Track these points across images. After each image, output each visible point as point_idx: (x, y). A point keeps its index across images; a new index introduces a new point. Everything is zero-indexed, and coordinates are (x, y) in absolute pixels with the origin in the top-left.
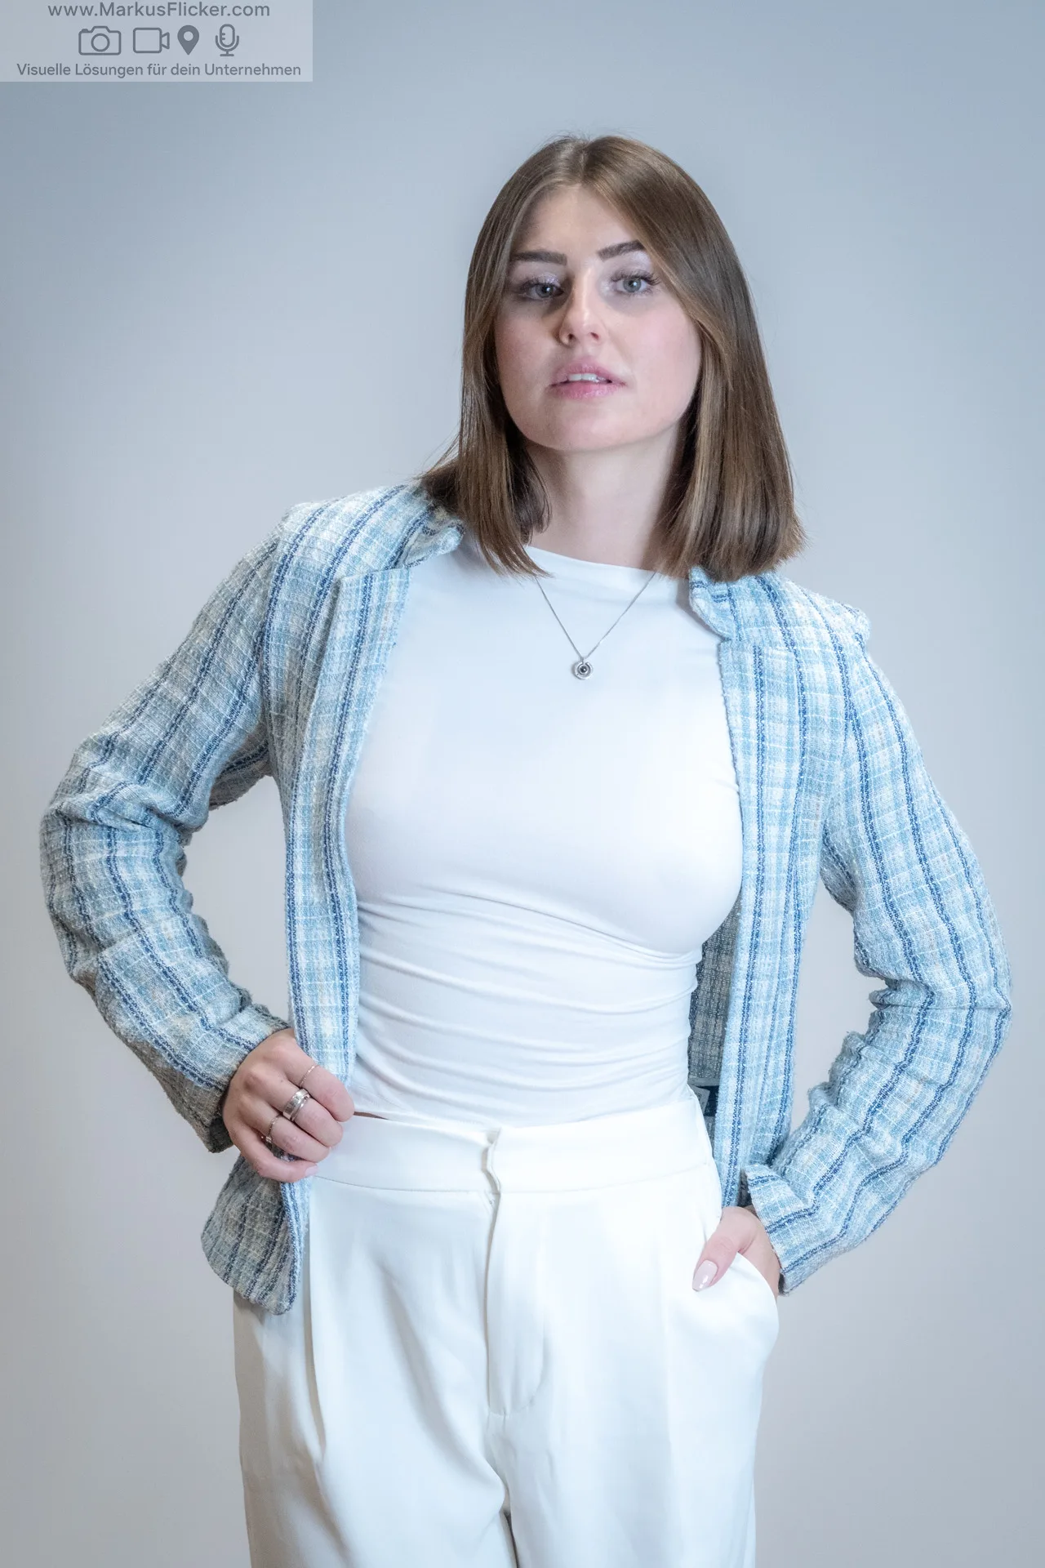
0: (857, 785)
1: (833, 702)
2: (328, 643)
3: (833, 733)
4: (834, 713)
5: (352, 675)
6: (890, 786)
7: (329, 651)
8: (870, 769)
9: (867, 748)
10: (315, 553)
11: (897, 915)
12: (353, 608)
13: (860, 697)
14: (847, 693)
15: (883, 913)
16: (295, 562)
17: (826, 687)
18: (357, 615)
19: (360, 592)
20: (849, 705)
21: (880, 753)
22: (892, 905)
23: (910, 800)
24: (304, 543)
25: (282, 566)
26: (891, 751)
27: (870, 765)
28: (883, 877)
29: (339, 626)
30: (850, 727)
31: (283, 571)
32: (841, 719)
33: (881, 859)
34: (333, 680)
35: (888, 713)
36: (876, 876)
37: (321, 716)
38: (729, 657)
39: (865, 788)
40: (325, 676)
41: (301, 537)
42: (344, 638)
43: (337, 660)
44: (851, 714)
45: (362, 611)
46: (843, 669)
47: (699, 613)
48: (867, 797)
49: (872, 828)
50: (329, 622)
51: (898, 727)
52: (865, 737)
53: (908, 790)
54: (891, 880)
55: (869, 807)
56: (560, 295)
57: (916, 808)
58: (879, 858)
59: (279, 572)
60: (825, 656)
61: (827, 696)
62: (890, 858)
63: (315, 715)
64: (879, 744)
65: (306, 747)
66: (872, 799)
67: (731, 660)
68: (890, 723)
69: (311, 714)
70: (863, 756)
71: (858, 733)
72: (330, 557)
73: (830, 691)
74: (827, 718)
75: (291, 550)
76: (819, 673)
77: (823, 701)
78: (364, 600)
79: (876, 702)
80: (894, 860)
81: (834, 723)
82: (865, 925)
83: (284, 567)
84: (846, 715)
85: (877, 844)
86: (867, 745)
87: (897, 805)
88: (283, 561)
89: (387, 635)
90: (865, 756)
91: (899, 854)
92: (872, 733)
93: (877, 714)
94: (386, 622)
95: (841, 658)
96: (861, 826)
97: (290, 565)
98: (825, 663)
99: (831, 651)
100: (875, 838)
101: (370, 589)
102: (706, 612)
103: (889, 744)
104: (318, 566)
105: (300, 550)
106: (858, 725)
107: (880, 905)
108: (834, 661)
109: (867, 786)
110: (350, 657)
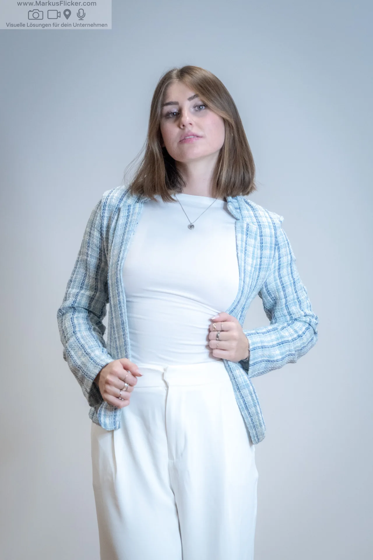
0: (277, 268)
1: (271, 240)
2: (117, 225)
3: (271, 250)
4: (271, 244)
5: (124, 234)
6: (286, 268)
7: (117, 228)
8: (281, 263)
9: (281, 256)
10: (113, 200)
11: (289, 309)
12: (124, 215)
13: (280, 239)
14: (276, 237)
15: (285, 308)
16: (108, 204)
17: (269, 235)
18: (126, 217)
19: (127, 210)
20: (276, 241)
21: (284, 257)
22: (287, 306)
23: (292, 273)
24: (110, 197)
25: (104, 205)
26: (288, 257)
27: (281, 261)
28: (286, 297)
29: (120, 220)
30: (277, 248)
31: (105, 207)
32: (273, 246)
33: (285, 291)
34: (118, 236)
35: (287, 245)
36: (284, 297)
37: (115, 247)
38: (239, 224)
39: (279, 269)
40: (116, 235)
41: (109, 196)
42: (122, 224)
43: (119, 230)
44: (277, 244)
45: (127, 216)
46: (275, 230)
47: (230, 210)
48: (280, 272)
49: (282, 281)
50: (117, 220)
51: (290, 250)
52: (281, 252)
53: (291, 270)
54: (288, 298)
55: (280, 275)
56: (178, 115)
57: (293, 276)
58: (284, 291)
59: (104, 207)
60: (270, 226)
61: (269, 238)
62: (288, 291)
63: (113, 247)
64: (284, 255)
65: (111, 257)
66: (281, 272)
67: (239, 225)
68: (288, 249)
69: (112, 247)
70: (279, 258)
71: (279, 250)
72: (118, 201)
73: (271, 237)
74: (269, 245)
75: (106, 200)
76: (267, 231)
77: (268, 240)
78: (128, 213)
79: (284, 241)
80: (289, 292)
81: (271, 247)
82: (279, 312)
83: (105, 206)
84: (275, 244)
85: (284, 286)
86: (281, 255)
87: (288, 275)
88: (104, 204)
89: (135, 221)
90: (280, 258)
91: (290, 290)
92: (283, 251)
93: (284, 245)
94: (135, 217)
95: (275, 227)
96: (278, 281)
97: (106, 205)
98: (269, 228)
99: (271, 224)
100: (283, 285)
101: (130, 209)
102: (232, 210)
103: (287, 255)
104: (115, 204)
105: (109, 200)
106: (279, 248)
107: (284, 306)
108: (272, 227)
109: (280, 268)
110: (123, 229)
